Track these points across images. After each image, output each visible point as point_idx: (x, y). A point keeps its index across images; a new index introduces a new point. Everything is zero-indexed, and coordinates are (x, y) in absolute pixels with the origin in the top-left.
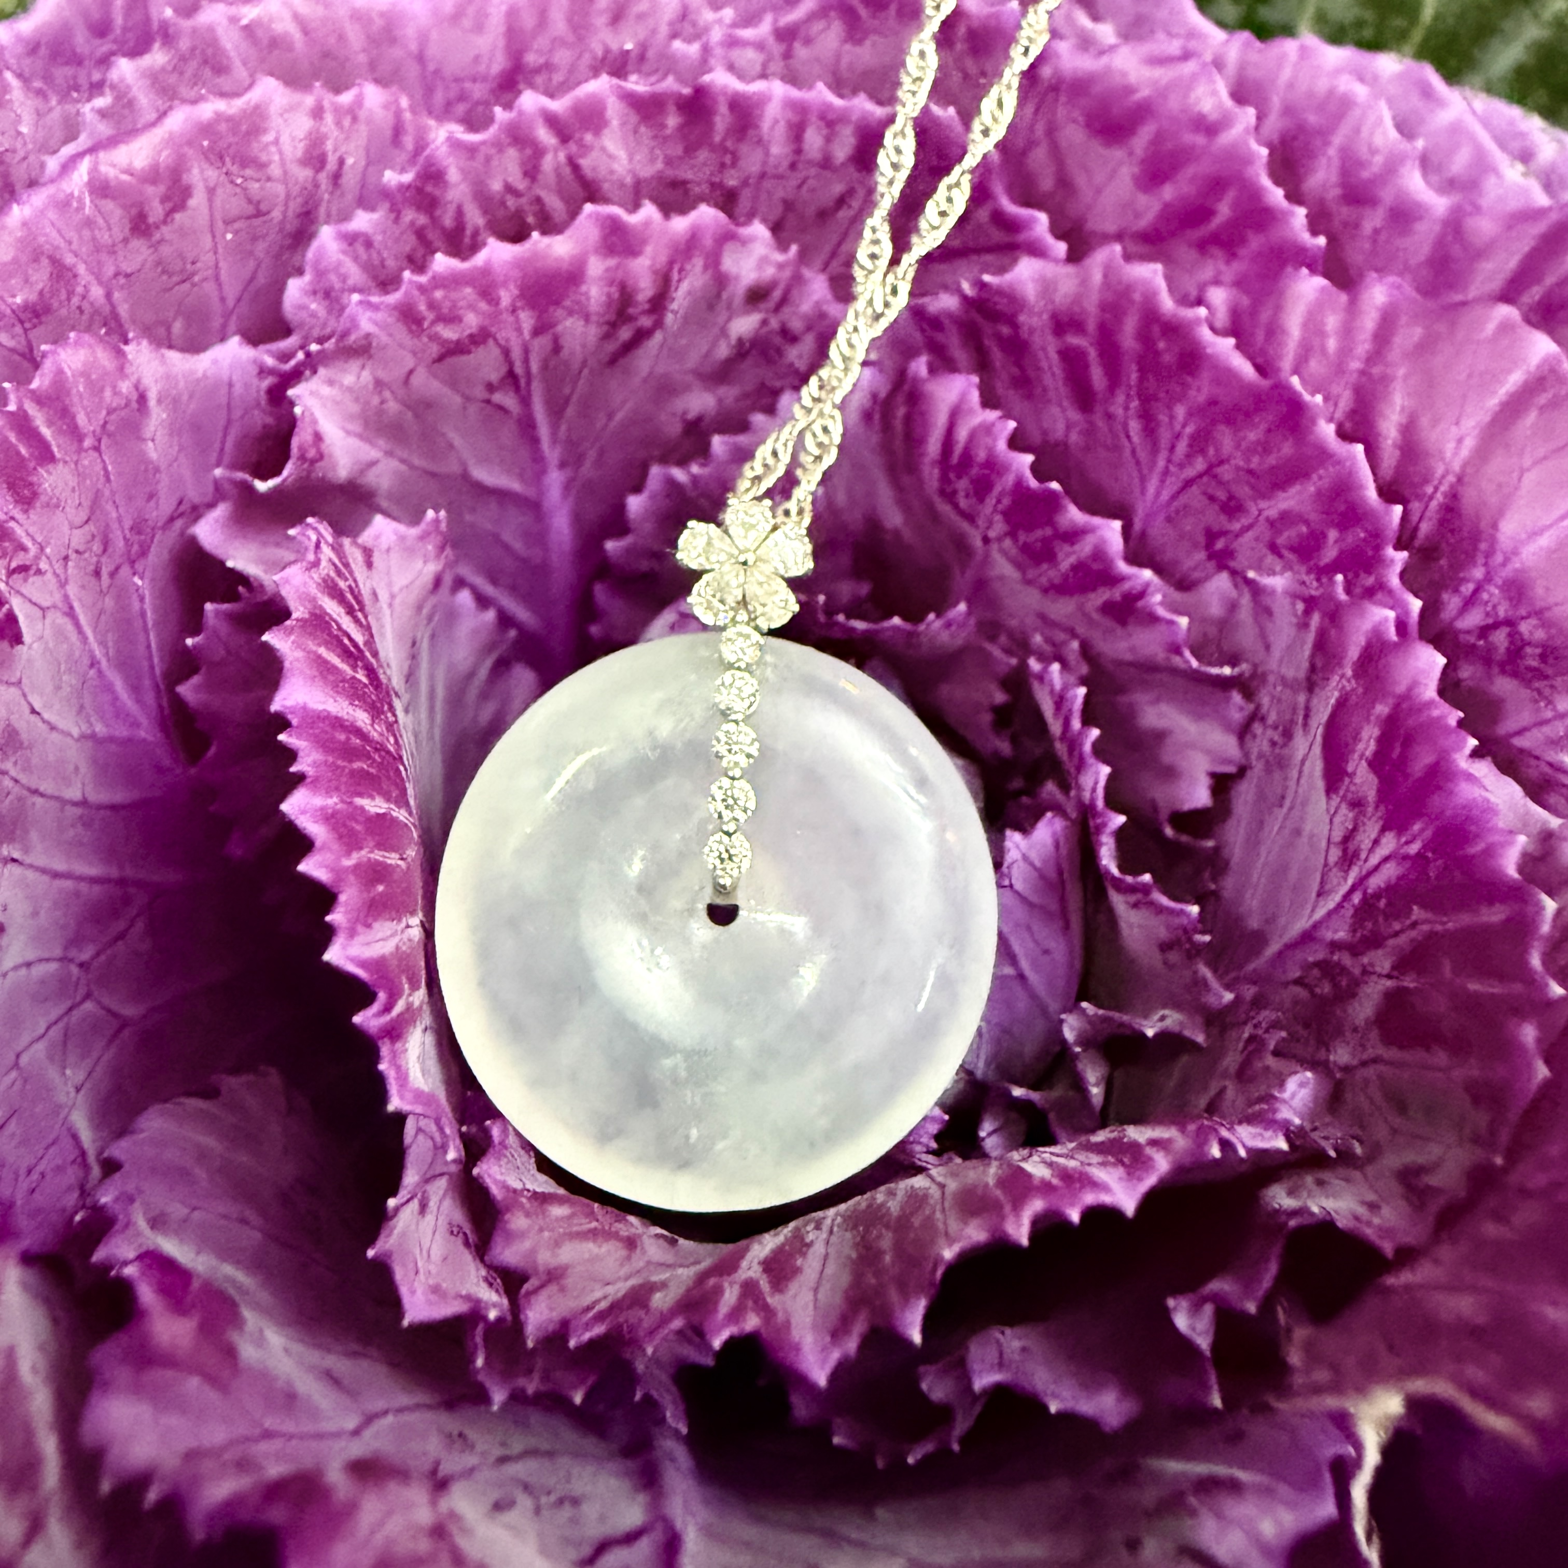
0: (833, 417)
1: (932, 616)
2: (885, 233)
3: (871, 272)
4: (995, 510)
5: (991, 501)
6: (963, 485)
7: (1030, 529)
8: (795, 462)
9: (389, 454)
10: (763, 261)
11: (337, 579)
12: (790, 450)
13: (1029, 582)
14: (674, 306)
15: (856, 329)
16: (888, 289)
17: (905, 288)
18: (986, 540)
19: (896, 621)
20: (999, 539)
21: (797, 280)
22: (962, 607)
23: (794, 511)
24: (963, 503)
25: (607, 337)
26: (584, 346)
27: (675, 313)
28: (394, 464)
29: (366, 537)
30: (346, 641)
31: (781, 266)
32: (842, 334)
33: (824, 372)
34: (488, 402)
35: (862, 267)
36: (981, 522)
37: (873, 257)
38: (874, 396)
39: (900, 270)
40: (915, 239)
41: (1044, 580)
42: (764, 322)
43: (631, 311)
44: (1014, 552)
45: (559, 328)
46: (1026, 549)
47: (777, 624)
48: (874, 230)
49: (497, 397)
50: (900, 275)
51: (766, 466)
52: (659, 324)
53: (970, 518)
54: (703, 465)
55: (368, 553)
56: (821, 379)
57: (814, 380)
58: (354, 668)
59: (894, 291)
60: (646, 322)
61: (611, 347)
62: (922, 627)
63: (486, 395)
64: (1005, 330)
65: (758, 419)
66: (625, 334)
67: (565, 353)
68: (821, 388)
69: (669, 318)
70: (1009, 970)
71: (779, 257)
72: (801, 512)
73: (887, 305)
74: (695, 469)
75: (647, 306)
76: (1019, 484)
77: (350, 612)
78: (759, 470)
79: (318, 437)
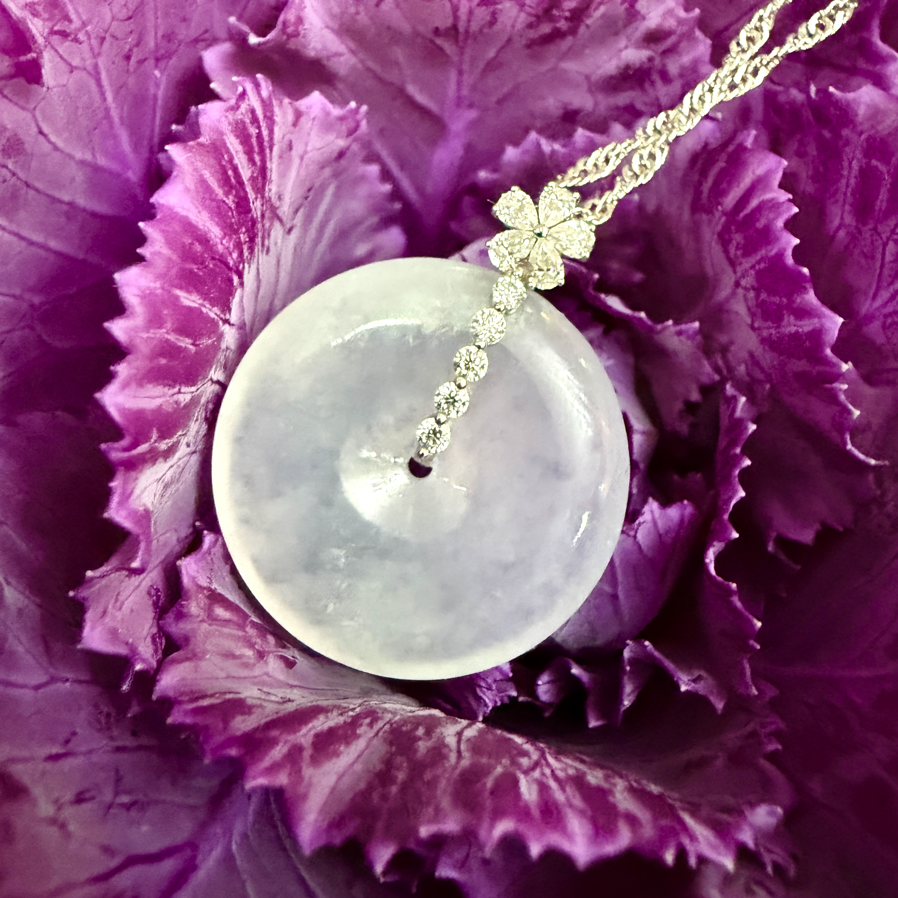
0: (662, 150)
1: (670, 322)
2: (768, 26)
3: (744, 51)
4: (753, 267)
5: (752, 260)
6: (738, 238)
7: (771, 292)
8: (618, 172)
9: (353, 52)
10: (670, 12)
11: (249, 125)
12: (619, 161)
13: (753, 328)
14: (589, 22)
15: (711, 90)
16: (751, 69)
17: (764, 73)
18: (737, 284)
19: (643, 315)
20: (746, 289)
21: (689, 36)
22: (697, 324)
23: (598, 209)
24: (732, 251)
25: (530, 26)
26: (513, 26)
27: (588, 26)
28: (353, 60)
29: (303, 103)
30: (230, 173)
31: (680, 22)
32: (698, 90)
33: (672, 113)
34: (432, 42)
35: (738, 44)
36: (739, 269)
37: (750, 39)
38: (706, 145)
39: (766, 58)
40: (790, 39)
41: (765, 333)
42: (650, 59)
43: (555, 12)
44: (752, 303)
45: (499, 7)
46: (761, 305)
47: (542, 287)
48: (761, 19)
49: (439, 41)
50: (765, 62)
51: (596, 165)
52: (573, 31)
53: (733, 264)
54: (564, 146)
55: (298, 115)
56: (668, 116)
57: (662, 115)
58: (227, 194)
59: (755, 72)
60: (562, 25)
61: (533, 34)
62: (659, 327)
63: (430, 35)
64: (827, 134)
65: (617, 128)
66: (546, 28)
67: (497, 27)
68: (664, 123)
69: (582, 29)
70: (607, 589)
71: (682, 14)
72: (604, 210)
73: (744, 80)
74: (557, 147)
75: (567, 14)
76: (780, 256)
77: (249, 153)
78: (589, 167)
79: (300, 20)
